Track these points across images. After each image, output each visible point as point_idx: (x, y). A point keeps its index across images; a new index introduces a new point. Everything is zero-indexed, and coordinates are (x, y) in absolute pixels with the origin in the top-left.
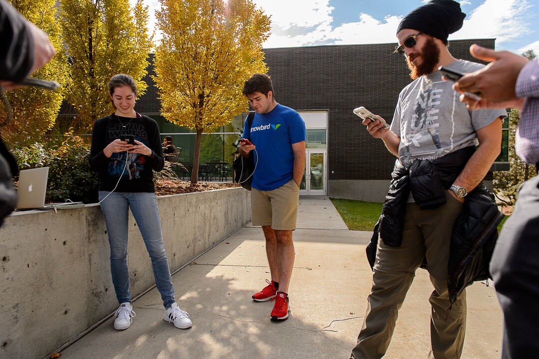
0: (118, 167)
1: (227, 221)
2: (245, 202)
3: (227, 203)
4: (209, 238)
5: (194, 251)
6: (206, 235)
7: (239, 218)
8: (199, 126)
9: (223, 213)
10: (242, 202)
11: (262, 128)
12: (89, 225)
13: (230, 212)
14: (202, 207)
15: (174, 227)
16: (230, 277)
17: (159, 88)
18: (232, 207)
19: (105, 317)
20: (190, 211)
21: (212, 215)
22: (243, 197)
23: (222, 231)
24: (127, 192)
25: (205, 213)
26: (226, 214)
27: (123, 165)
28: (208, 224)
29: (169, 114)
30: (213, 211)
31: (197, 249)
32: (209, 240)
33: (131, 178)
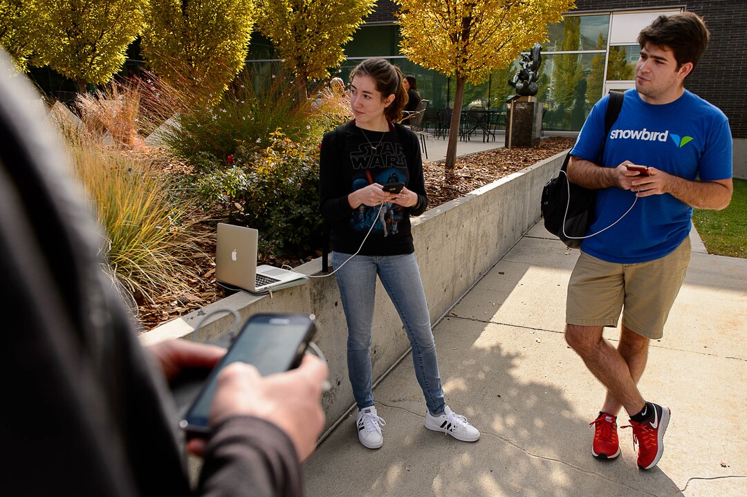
0: (368, 218)
1: (501, 234)
2: (529, 197)
3: (502, 205)
4: (474, 268)
5: (453, 294)
6: (471, 265)
7: (518, 222)
8: (461, 72)
9: (495, 224)
10: (524, 196)
11: (646, 136)
12: (315, 301)
13: (505, 218)
14: (466, 223)
15: (426, 267)
16: (513, 352)
17: (398, 4)
18: (509, 209)
19: (338, 420)
20: (450, 236)
21: (480, 232)
22: (526, 188)
23: (493, 251)
24: (379, 255)
25: (470, 232)
26: (500, 222)
27: (374, 214)
28: (473, 248)
29: (412, 50)
30: (482, 224)
31: (458, 290)
32: (474, 271)
33: (386, 234)
